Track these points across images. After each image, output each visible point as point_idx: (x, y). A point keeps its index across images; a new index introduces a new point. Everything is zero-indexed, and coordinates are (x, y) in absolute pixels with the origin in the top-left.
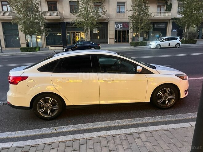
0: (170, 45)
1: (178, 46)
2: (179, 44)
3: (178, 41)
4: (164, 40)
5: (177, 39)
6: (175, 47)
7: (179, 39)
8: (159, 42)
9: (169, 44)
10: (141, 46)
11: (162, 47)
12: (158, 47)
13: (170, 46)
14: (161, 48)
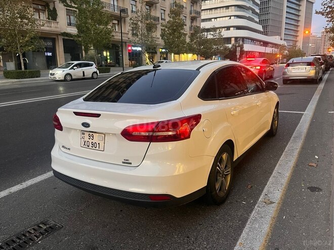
0: (85, 74)
1: (95, 76)
2: (96, 72)
3: (93, 69)
4: (74, 66)
5: (92, 65)
6: (92, 78)
7: (94, 66)
8: (67, 71)
9: (83, 72)
10: (30, 78)
11: (73, 77)
12: (69, 78)
13: (85, 77)
14: (72, 80)
